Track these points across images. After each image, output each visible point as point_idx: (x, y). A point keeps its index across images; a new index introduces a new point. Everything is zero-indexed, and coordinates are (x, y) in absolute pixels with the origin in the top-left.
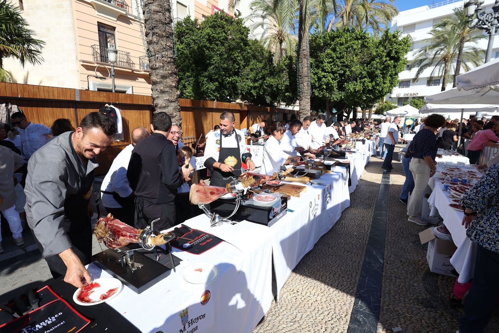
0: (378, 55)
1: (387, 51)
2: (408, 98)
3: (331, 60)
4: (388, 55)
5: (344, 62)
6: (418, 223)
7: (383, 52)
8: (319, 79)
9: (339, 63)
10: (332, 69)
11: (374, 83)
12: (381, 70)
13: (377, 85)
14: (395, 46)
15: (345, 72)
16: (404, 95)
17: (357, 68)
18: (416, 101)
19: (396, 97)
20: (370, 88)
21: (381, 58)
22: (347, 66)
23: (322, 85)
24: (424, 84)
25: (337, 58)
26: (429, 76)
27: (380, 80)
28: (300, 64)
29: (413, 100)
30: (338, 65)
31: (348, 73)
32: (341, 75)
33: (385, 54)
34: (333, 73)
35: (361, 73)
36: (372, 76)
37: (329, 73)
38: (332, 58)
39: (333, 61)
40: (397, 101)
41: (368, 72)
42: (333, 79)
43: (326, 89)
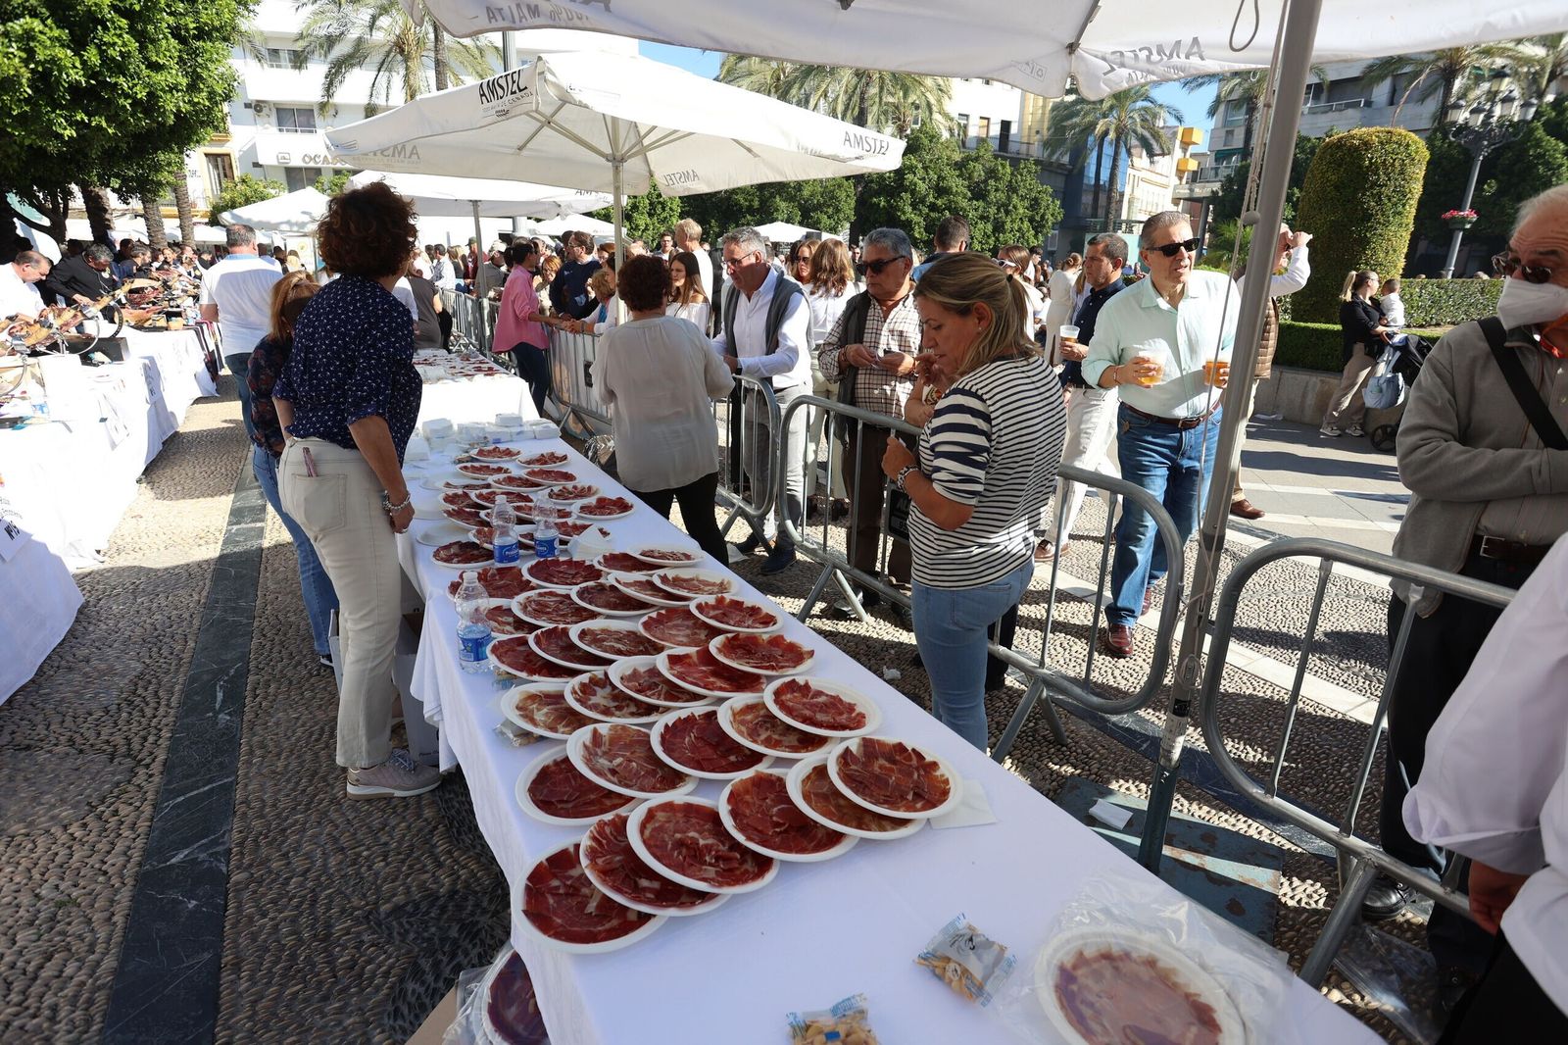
2: (318, 171)
6: (398, 793)
16: (304, 159)
19: (275, 163)
26: (364, 98)
40: (282, 178)
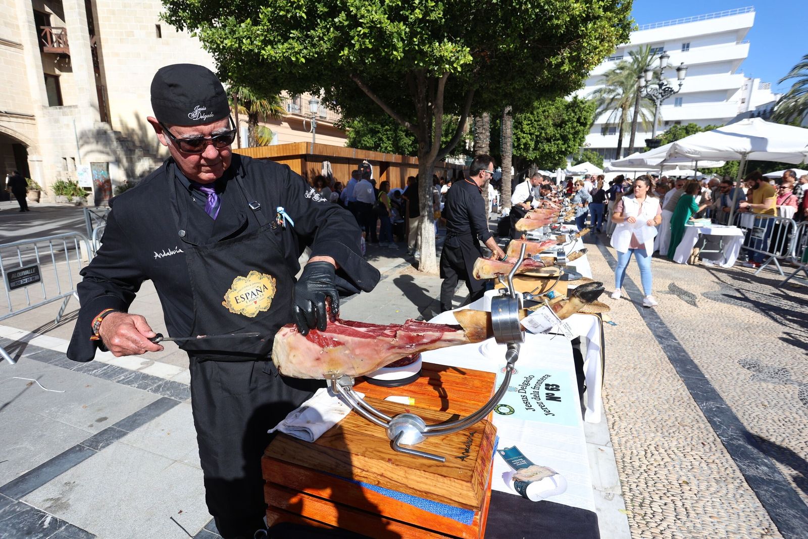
0: (569, 120)
1: (577, 117)
3: (529, 122)
4: (578, 120)
5: (540, 125)
7: (574, 117)
8: (519, 139)
9: (536, 126)
10: (530, 131)
11: (566, 146)
12: (572, 134)
13: (569, 147)
14: (584, 113)
15: (541, 133)
17: (551, 131)
18: (589, 154)
20: (564, 150)
21: (572, 123)
22: (543, 129)
23: (521, 145)
24: (597, 132)
25: (535, 121)
26: (605, 122)
27: (571, 143)
28: (504, 126)
29: (585, 153)
30: (535, 128)
31: (543, 135)
32: (537, 136)
33: (575, 120)
34: (531, 134)
35: (554, 135)
36: (565, 139)
37: (527, 134)
38: (531, 120)
39: (531, 124)
41: (560, 134)
42: (530, 140)
43: (524, 149)
